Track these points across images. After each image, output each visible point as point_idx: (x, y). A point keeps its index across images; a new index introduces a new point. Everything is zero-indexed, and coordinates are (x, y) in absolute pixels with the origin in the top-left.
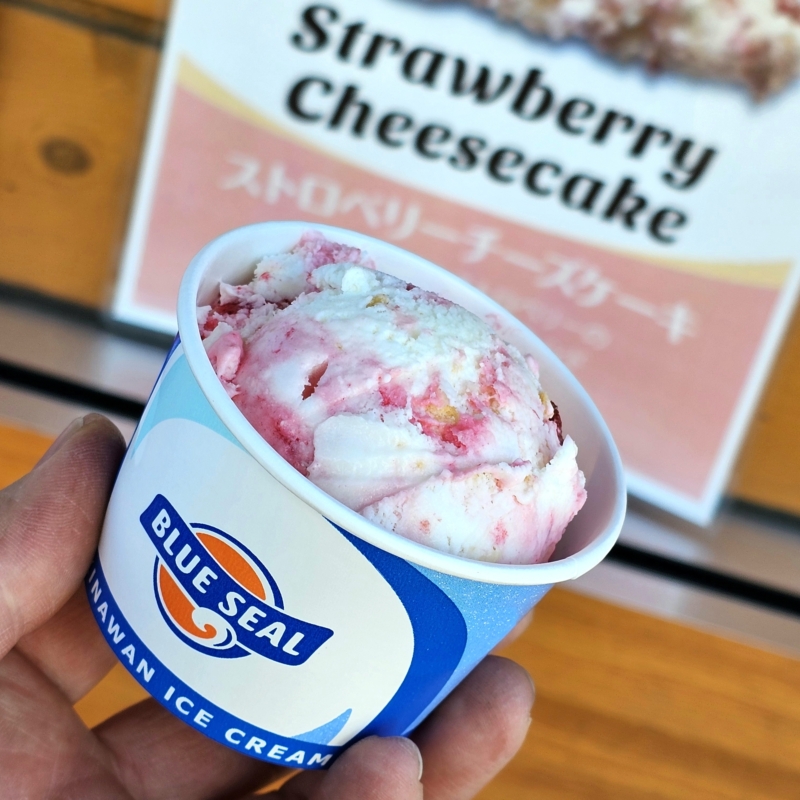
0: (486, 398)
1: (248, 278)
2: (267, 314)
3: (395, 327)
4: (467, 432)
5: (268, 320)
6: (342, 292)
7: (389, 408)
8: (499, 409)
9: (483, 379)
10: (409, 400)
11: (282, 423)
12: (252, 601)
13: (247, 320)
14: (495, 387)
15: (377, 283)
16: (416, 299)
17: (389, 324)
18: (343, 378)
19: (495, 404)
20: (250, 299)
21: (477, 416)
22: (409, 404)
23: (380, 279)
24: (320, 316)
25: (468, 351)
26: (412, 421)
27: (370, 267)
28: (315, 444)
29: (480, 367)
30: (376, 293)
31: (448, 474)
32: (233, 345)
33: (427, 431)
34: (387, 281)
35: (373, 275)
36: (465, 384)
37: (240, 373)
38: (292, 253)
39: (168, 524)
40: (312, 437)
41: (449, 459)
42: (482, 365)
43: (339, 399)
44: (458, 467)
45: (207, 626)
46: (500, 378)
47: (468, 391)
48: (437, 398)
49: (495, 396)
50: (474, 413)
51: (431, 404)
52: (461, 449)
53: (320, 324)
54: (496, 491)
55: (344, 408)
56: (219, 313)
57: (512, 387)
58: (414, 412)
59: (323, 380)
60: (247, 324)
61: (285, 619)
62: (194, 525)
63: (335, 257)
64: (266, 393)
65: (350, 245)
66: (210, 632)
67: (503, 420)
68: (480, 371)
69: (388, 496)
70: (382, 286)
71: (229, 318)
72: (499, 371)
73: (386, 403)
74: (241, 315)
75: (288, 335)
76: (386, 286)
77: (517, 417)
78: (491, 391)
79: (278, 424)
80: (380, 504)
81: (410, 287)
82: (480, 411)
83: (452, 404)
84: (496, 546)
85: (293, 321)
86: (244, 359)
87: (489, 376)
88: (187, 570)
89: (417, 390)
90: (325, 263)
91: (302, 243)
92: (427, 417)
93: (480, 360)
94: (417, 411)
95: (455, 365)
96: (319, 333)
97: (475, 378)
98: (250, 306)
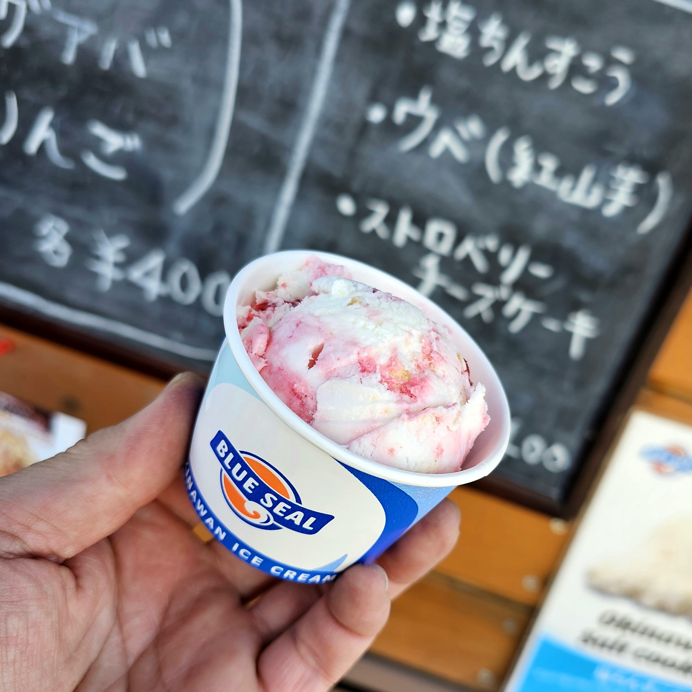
0: (427, 362)
1: (274, 287)
2: (285, 310)
3: (367, 318)
4: (416, 387)
5: (285, 314)
6: (332, 296)
7: (365, 374)
8: (435, 369)
9: (424, 350)
10: (378, 367)
11: (295, 385)
12: (281, 500)
13: (272, 315)
14: (432, 355)
15: (353, 289)
16: (379, 298)
17: (363, 317)
18: (334, 354)
19: (432, 366)
20: (274, 300)
21: (422, 376)
22: (378, 370)
23: (355, 286)
24: (317, 313)
25: (414, 332)
26: (381, 382)
27: (349, 279)
28: (317, 399)
29: (422, 342)
30: (353, 296)
31: (405, 416)
32: (262, 333)
33: (390, 389)
34: (360, 287)
35: (352, 284)
36: (414, 354)
37: (267, 351)
38: (301, 270)
39: (226, 450)
40: (316, 394)
41: (406, 406)
42: (423, 341)
43: (332, 369)
44: (411, 411)
45: (254, 512)
46: (435, 349)
47: (415, 358)
48: (396, 365)
49: (433, 361)
50: (420, 373)
51: (392, 369)
52: (413, 399)
53: (318, 318)
54: (436, 425)
55: (336, 374)
56: (256, 310)
57: (443, 354)
58: (382, 376)
59: (321, 356)
60: (273, 317)
61: (302, 510)
62: (242, 452)
63: (327, 272)
64: (284, 365)
65: (336, 264)
66: (257, 515)
67: (438, 377)
68: (422, 344)
69: (367, 433)
70: (357, 291)
71: (261, 313)
72: (434, 344)
73: (363, 370)
74: (269, 311)
75: (297, 325)
76: (360, 291)
77: (446, 374)
78: (430, 358)
79: (293, 386)
80: (362, 439)
81: (374, 291)
82: (424, 372)
83: (406, 369)
84: (437, 460)
85: (300, 316)
86: (269, 342)
87: (428, 348)
88: (240, 478)
89: (383, 361)
90: (321, 276)
91: (307, 264)
92: (391, 378)
93: (422, 337)
94: (383, 374)
95: (407, 342)
96: (317, 324)
97: (419, 350)
98: (274, 305)
